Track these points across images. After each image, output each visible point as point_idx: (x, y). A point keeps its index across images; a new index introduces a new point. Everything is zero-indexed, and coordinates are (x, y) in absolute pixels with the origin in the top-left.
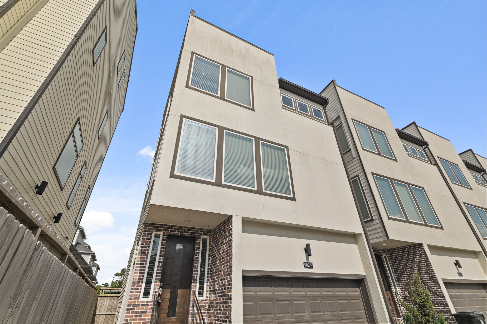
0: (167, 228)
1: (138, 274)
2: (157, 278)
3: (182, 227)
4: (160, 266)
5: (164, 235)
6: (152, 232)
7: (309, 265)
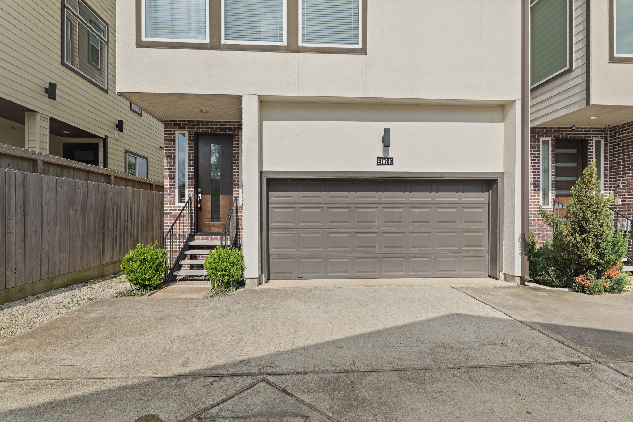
0: (192, 125)
2: (190, 184)
3: (212, 122)
4: (192, 170)
5: (189, 134)
6: (174, 131)
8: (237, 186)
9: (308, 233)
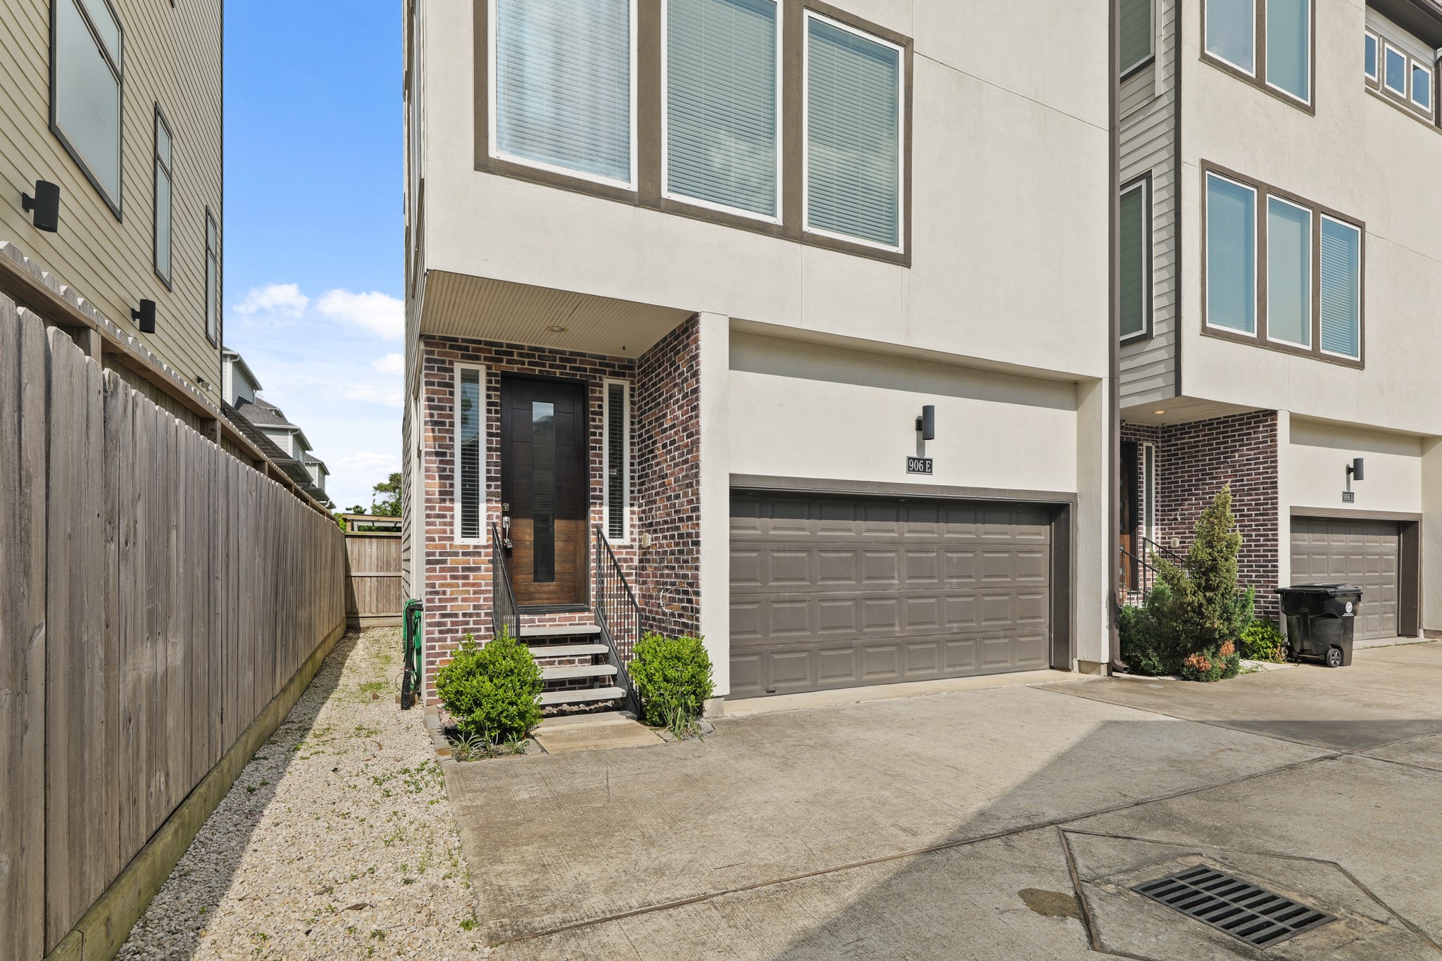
0: (497, 352)
1: (437, 480)
2: (492, 492)
3: (543, 350)
4: (495, 460)
5: (489, 375)
6: (451, 363)
7: (921, 464)
8: (598, 501)
9: (784, 602)
